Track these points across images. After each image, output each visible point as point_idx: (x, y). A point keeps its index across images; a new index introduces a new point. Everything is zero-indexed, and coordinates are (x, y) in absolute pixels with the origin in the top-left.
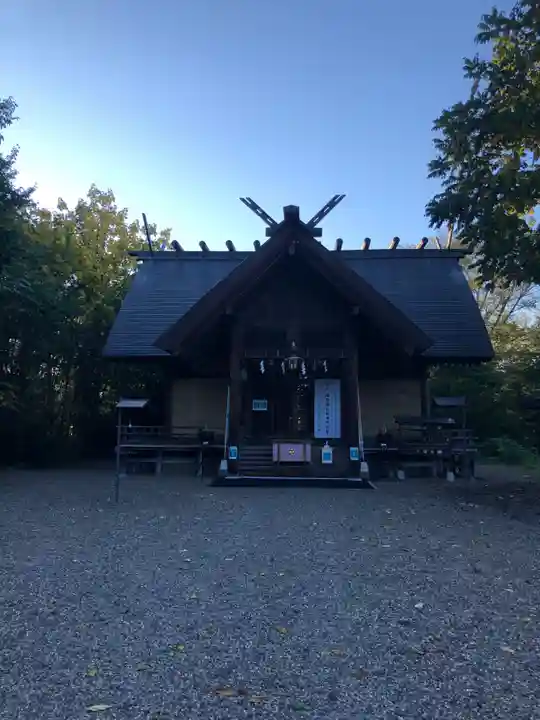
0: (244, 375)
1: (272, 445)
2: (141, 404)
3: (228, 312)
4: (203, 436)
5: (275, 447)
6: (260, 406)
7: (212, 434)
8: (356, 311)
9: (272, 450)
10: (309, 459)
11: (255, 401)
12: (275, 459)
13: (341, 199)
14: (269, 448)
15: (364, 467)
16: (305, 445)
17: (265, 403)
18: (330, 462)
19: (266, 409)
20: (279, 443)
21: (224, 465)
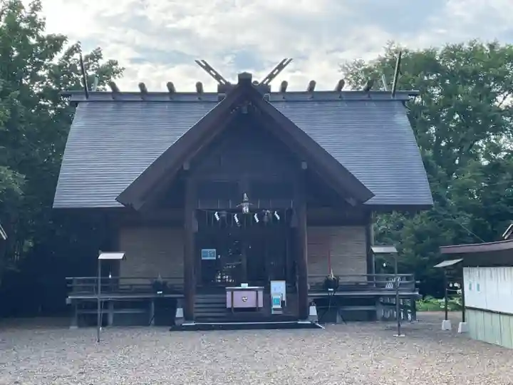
1: (226, 294)
2: (119, 256)
3: (186, 167)
4: (157, 286)
5: (229, 294)
7: (165, 284)
8: (304, 166)
9: (226, 298)
10: (261, 305)
11: (203, 250)
13: (288, 63)
14: (222, 296)
15: (313, 311)
16: (257, 292)
17: (214, 253)
18: (280, 307)
19: (215, 258)
20: (232, 291)
21: (179, 313)
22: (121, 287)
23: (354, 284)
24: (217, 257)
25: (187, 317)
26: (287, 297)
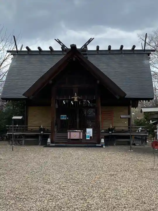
0: (57, 106)
1: (67, 133)
2: (20, 118)
4: (41, 130)
5: (69, 133)
6: (64, 117)
7: (44, 129)
8: (98, 82)
9: (67, 135)
10: (81, 138)
11: (61, 116)
12: (69, 138)
15: (103, 141)
16: (80, 133)
17: (65, 116)
18: (89, 139)
19: (66, 119)
20: (70, 132)
21: (49, 140)
22: (28, 130)
23: (122, 130)
24: (67, 118)
25: (52, 142)
26: (93, 135)
